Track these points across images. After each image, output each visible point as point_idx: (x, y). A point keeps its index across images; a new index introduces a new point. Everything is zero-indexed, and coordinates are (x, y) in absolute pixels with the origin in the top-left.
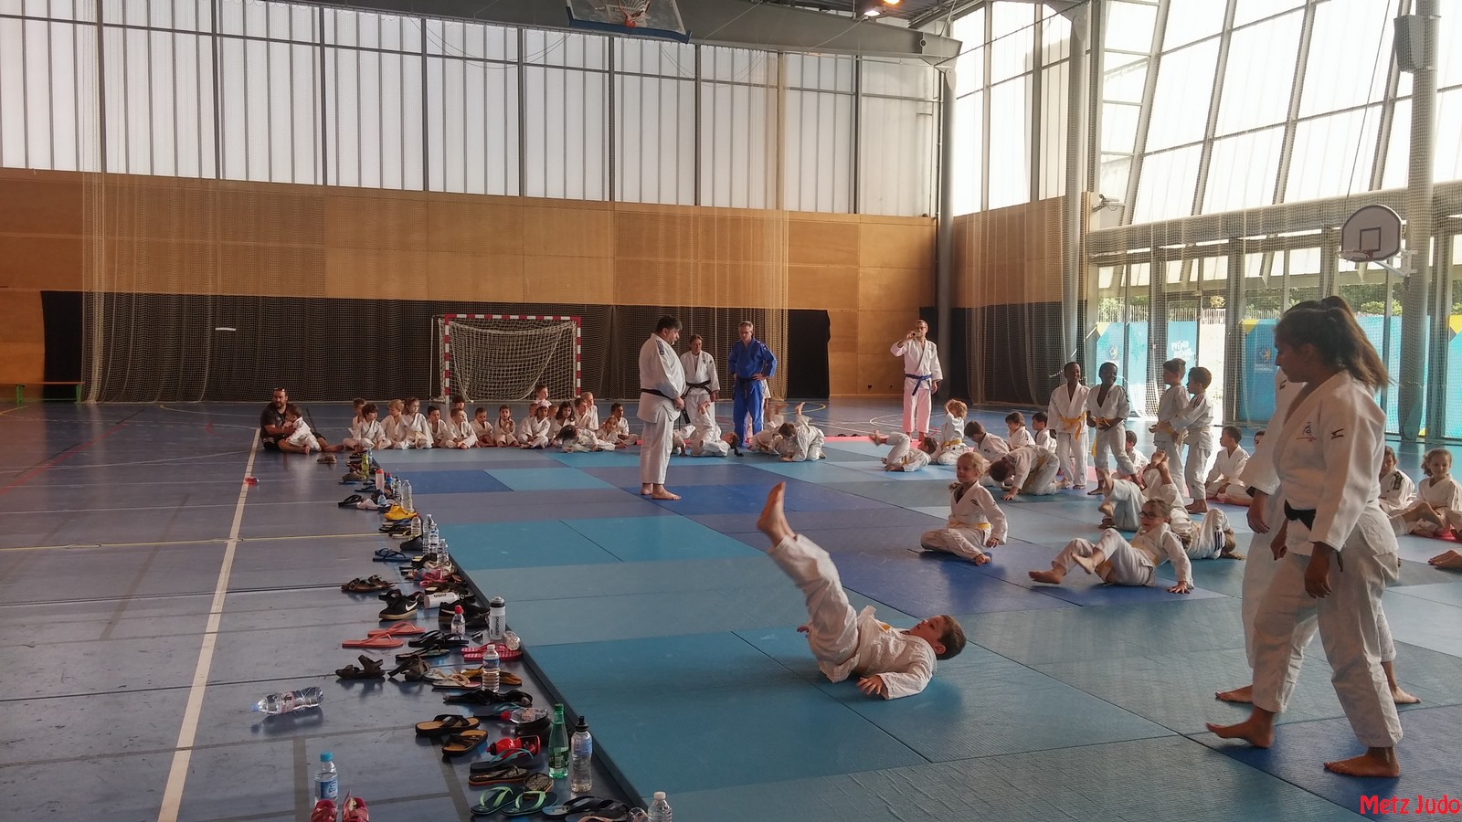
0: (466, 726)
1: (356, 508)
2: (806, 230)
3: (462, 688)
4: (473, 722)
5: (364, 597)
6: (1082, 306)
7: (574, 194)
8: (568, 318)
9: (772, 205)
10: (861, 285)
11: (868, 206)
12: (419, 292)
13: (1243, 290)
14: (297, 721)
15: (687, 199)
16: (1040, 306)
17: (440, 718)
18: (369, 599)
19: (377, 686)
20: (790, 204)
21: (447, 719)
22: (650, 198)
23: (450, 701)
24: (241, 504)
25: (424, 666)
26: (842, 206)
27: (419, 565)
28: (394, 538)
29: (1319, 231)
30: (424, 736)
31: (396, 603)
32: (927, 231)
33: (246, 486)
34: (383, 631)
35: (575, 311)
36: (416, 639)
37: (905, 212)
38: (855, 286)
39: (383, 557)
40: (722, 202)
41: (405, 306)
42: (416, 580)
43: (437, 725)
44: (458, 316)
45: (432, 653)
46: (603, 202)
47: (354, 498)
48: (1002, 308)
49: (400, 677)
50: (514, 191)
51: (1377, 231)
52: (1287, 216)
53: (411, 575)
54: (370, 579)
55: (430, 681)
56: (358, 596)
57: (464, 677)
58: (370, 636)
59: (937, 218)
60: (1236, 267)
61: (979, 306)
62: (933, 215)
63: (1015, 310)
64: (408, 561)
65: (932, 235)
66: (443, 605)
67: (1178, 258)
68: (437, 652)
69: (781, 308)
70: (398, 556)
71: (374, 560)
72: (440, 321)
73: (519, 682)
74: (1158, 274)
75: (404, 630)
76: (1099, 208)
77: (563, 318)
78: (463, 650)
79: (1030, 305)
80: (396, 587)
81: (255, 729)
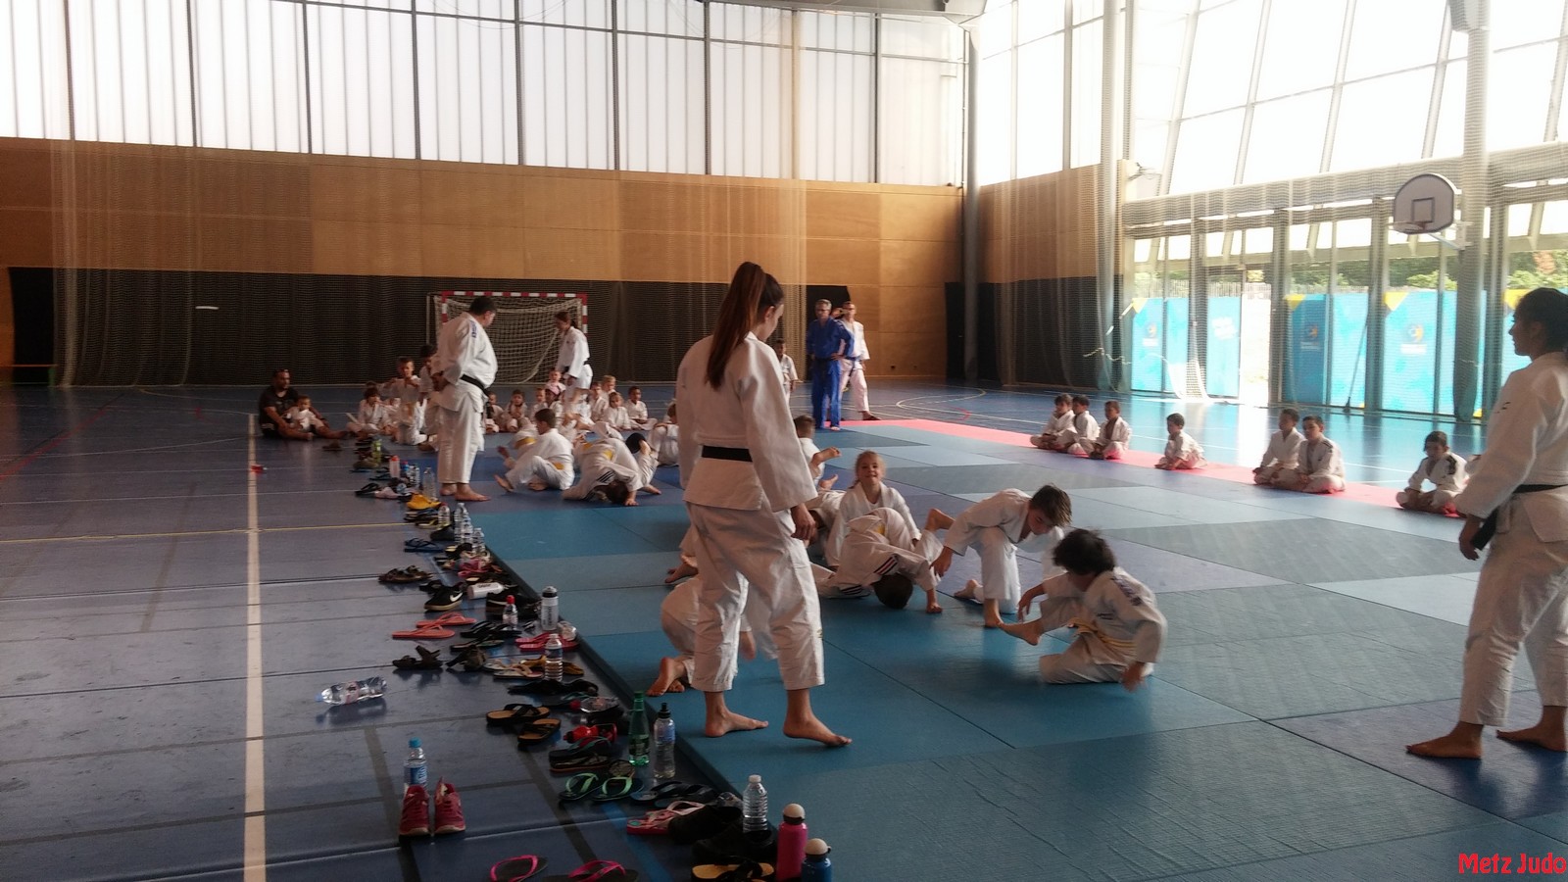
0: (537, 715)
1: (374, 497)
2: (823, 201)
3: (524, 678)
4: (544, 711)
5: (402, 589)
6: (1118, 281)
7: (577, 163)
8: (573, 295)
9: (787, 174)
10: (883, 258)
11: (889, 175)
12: (414, 268)
13: (1289, 263)
14: (363, 711)
15: (697, 168)
16: (1074, 281)
17: (509, 707)
18: (407, 591)
19: (435, 677)
20: (807, 172)
21: (518, 708)
22: (657, 167)
23: (513, 691)
24: (252, 493)
25: (483, 657)
26: (861, 174)
27: (455, 555)
28: (422, 528)
29: (1369, 201)
30: (495, 725)
31: (438, 595)
32: (952, 201)
33: (252, 475)
34: (431, 622)
35: (581, 287)
36: (466, 630)
37: (928, 181)
38: (876, 260)
39: (413, 547)
40: (734, 171)
41: (399, 283)
42: (453, 571)
43: (507, 714)
44: (457, 293)
45: (487, 643)
46: (607, 171)
47: (372, 487)
48: (1033, 283)
49: (458, 667)
50: (512, 159)
51: (1430, 201)
52: (1335, 185)
53: (447, 565)
54: (408, 570)
55: (491, 672)
56: (396, 587)
57: (526, 667)
58: (419, 627)
59: (962, 187)
60: (1281, 240)
61: (1009, 281)
62: (958, 184)
63: (1048, 285)
64: (440, 551)
65: (957, 207)
66: (490, 595)
67: (1219, 230)
68: (490, 643)
69: (798, 284)
70: (429, 546)
71: (406, 551)
72: (436, 299)
73: (580, 672)
74: (1198, 247)
75: (453, 620)
76: (1136, 176)
77: (567, 295)
78: (517, 640)
79: (1063, 279)
80: (434, 578)
81: (320, 719)
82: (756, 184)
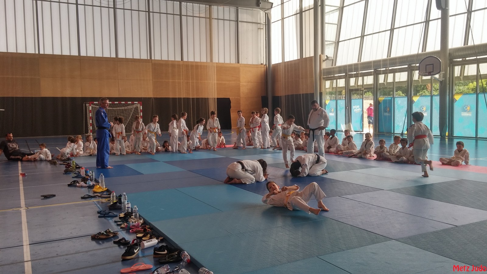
1: (77, 187)
2: (221, 69)
5: (104, 242)
6: (321, 94)
7: (137, 57)
8: (137, 102)
9: (209, 61)
10: (241, 88)
11: (243, 61)
12: (78, 94)
13: (378, 87)
15: (178, 59)
16: (307, 94)
18: (106, 243)
20: (215, 60)
22: (165, 58)
26: (233, 61)
27: (125, 219)
29: (407, 66)
32: (263, 69)
33: (21, 178)
35: (139, 100)
37: (255, 63)
38: (239, 89)
39: (102, 215)
40: (191, 59)
41: (73, 99)
44: (95, 102)
46: (147, 60)
47: (75, 182)
48: (292, 95)
50: (114, 56)
51: (432, 65)
53: (123, 226)
54: (106, 232)
56: (100, 242)
59: (266, 65)
60: (376, 79)
61: (284, 95)
62: (265, 64)
63: (298, 96)
64: (116, 217)
65: (265, 71)
66: (153, 247)
67: (352, 77)
69: (214, 97)
70: (110, 214)
71: (100, 217)
72: (87, 105)
74: (347, 82)
75: (141, 267)
76: (326, 60)
77: (135, 103)
79: (303, 94)
80: (119, 235)
82: (199, 64)
